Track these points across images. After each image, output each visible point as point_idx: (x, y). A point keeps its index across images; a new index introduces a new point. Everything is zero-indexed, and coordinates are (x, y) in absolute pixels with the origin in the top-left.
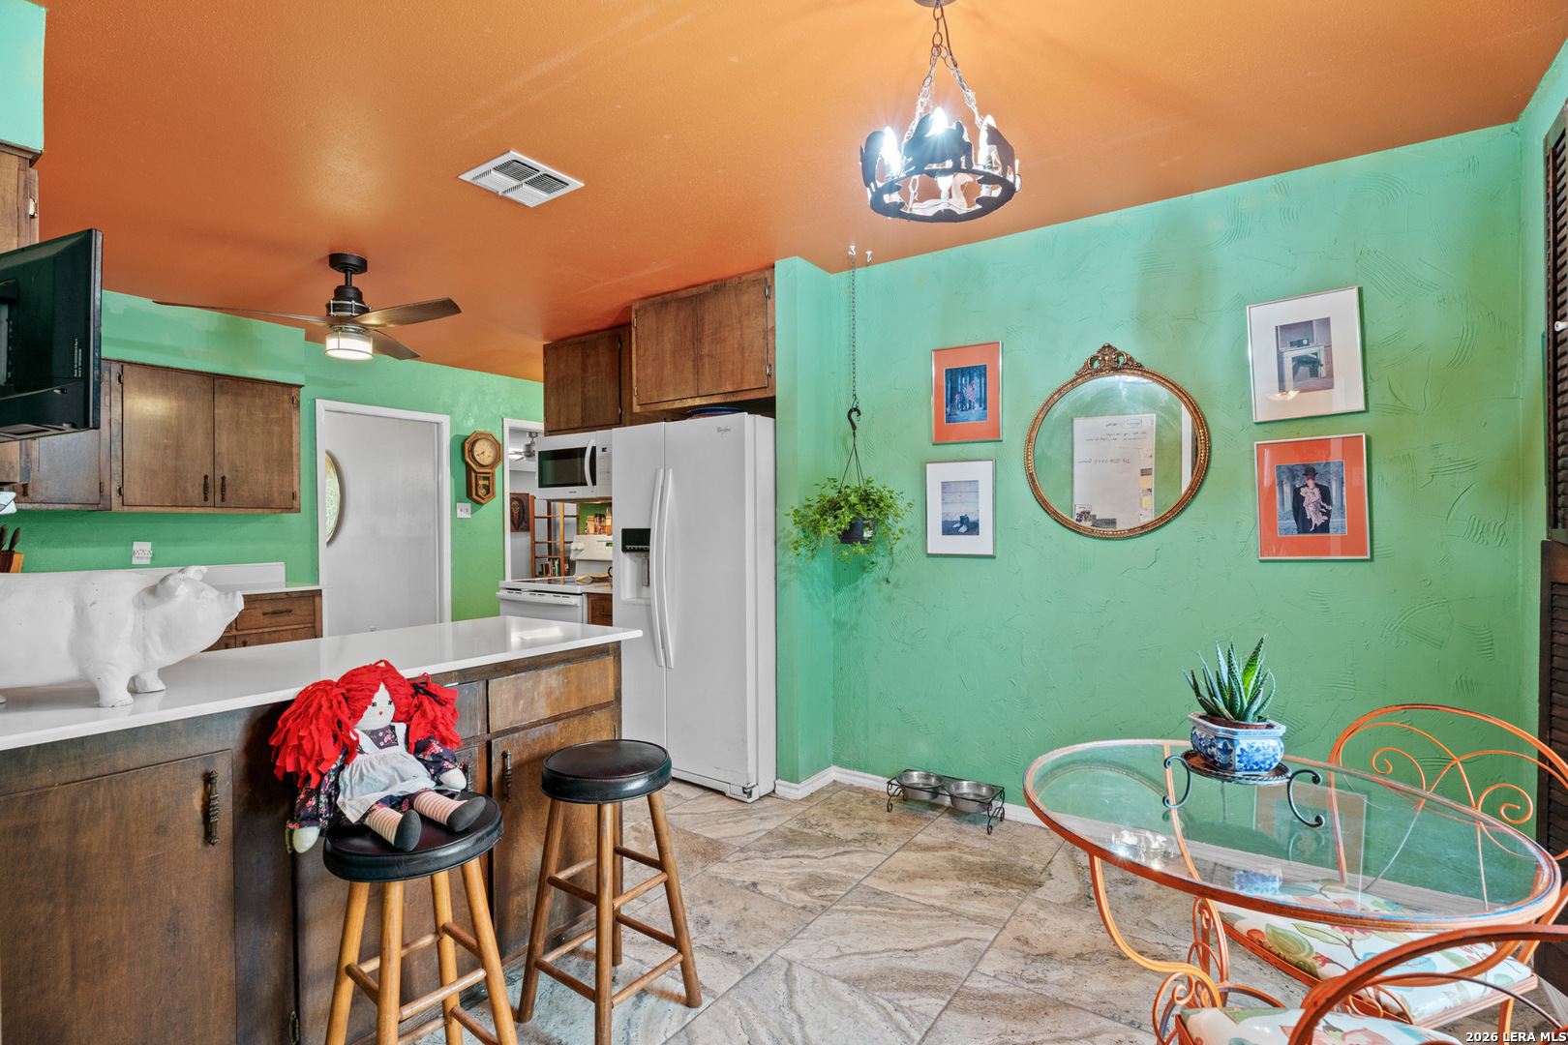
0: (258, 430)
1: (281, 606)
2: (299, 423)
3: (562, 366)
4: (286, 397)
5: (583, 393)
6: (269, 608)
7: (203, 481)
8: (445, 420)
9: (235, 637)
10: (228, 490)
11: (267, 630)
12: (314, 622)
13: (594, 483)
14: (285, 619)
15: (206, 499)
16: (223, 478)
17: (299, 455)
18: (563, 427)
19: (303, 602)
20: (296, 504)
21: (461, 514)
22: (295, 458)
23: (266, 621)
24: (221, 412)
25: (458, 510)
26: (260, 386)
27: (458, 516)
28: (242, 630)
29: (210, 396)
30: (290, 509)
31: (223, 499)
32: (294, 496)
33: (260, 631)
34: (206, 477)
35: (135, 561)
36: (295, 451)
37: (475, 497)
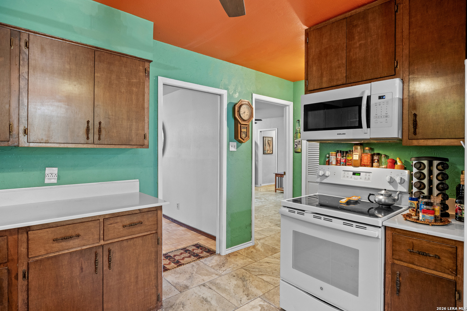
0: (123, 90)
1: (135, 219)
2: (148, 87)
3: (325, 41)
4: (141, 68)
5: (347, 57)
6: (127, 221)
7: (86, 125)
8: (224, 92)
9: (102, 246)
10: (103, 132)
11: (125, 238)
12: (157, 230)
13: (368, 126)
14: (138, 228)
15: (88, 138)
16: (100, 123)
17: (148, 108)
18: (324, 85)
19: (150, 215)
20: (146, 142)
21: (232, 149)
22: (146, 111)
23: (126, 231)
24: (99, 75)
25: (230, 146)
26: (125, 59)
27: (231, 150)
28: (108, 240)
29: (92, 64)
30: (142, 146)
31: (99, 139)
32: (145, 137)
33: (121, 239)
34: (88, 122)
35: (47, 181)
36: (146, 106)
37: (240, 138)
